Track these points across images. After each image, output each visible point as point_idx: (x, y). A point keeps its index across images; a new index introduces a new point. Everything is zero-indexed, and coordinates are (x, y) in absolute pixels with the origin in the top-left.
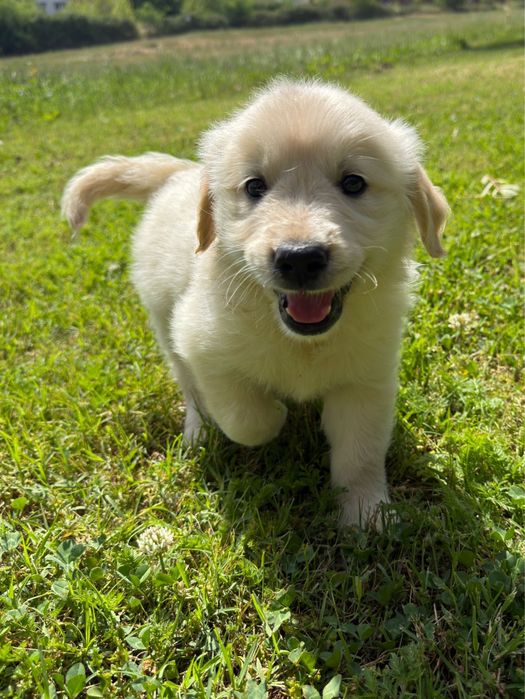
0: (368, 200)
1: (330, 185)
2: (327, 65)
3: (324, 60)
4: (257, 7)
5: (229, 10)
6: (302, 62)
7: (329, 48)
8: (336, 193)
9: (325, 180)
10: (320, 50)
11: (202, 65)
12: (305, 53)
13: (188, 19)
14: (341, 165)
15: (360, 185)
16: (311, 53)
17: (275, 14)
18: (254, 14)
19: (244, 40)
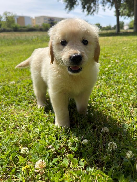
0: (88, 46)
1: (81, 42)
2: (37, 40)
3: (37, 39)
4: (20, 27)
5: (13, 28)
6: (32, 39)
7: (38, 37)
8: (82, 44)
9: (79, 41)
10: (36, 37)
11: (7, 39)
12: (32, 37)
13: (3, 29)
14: (83, 38)
15: (87, 42)
16: (34, 37)
17: (25, 29)
18: (20, 29)
19: (17, 34)
